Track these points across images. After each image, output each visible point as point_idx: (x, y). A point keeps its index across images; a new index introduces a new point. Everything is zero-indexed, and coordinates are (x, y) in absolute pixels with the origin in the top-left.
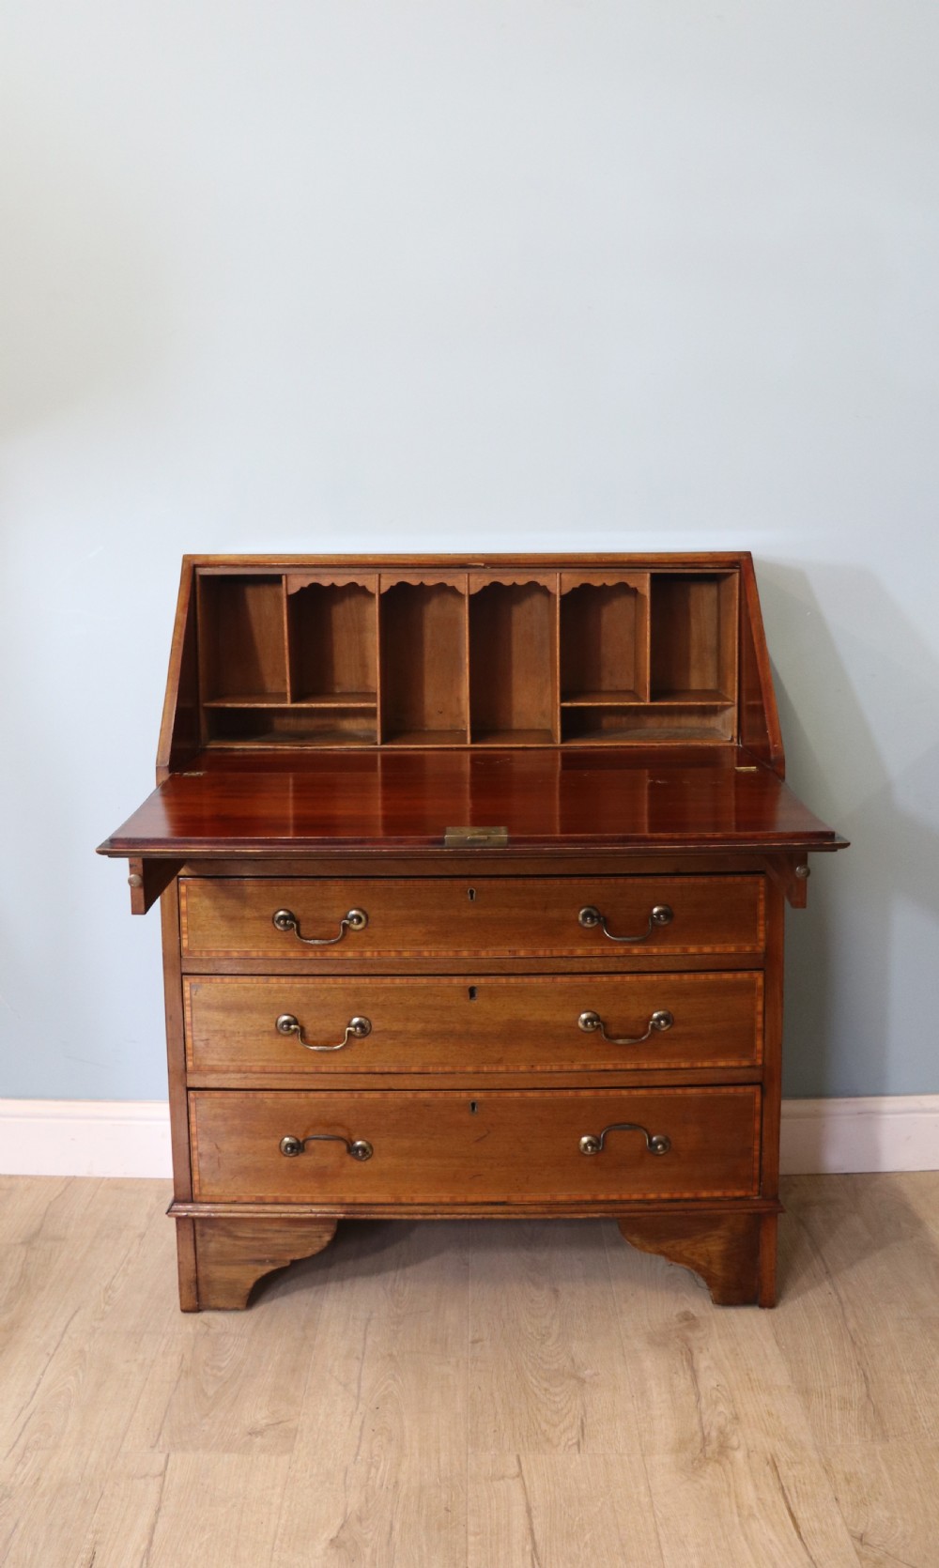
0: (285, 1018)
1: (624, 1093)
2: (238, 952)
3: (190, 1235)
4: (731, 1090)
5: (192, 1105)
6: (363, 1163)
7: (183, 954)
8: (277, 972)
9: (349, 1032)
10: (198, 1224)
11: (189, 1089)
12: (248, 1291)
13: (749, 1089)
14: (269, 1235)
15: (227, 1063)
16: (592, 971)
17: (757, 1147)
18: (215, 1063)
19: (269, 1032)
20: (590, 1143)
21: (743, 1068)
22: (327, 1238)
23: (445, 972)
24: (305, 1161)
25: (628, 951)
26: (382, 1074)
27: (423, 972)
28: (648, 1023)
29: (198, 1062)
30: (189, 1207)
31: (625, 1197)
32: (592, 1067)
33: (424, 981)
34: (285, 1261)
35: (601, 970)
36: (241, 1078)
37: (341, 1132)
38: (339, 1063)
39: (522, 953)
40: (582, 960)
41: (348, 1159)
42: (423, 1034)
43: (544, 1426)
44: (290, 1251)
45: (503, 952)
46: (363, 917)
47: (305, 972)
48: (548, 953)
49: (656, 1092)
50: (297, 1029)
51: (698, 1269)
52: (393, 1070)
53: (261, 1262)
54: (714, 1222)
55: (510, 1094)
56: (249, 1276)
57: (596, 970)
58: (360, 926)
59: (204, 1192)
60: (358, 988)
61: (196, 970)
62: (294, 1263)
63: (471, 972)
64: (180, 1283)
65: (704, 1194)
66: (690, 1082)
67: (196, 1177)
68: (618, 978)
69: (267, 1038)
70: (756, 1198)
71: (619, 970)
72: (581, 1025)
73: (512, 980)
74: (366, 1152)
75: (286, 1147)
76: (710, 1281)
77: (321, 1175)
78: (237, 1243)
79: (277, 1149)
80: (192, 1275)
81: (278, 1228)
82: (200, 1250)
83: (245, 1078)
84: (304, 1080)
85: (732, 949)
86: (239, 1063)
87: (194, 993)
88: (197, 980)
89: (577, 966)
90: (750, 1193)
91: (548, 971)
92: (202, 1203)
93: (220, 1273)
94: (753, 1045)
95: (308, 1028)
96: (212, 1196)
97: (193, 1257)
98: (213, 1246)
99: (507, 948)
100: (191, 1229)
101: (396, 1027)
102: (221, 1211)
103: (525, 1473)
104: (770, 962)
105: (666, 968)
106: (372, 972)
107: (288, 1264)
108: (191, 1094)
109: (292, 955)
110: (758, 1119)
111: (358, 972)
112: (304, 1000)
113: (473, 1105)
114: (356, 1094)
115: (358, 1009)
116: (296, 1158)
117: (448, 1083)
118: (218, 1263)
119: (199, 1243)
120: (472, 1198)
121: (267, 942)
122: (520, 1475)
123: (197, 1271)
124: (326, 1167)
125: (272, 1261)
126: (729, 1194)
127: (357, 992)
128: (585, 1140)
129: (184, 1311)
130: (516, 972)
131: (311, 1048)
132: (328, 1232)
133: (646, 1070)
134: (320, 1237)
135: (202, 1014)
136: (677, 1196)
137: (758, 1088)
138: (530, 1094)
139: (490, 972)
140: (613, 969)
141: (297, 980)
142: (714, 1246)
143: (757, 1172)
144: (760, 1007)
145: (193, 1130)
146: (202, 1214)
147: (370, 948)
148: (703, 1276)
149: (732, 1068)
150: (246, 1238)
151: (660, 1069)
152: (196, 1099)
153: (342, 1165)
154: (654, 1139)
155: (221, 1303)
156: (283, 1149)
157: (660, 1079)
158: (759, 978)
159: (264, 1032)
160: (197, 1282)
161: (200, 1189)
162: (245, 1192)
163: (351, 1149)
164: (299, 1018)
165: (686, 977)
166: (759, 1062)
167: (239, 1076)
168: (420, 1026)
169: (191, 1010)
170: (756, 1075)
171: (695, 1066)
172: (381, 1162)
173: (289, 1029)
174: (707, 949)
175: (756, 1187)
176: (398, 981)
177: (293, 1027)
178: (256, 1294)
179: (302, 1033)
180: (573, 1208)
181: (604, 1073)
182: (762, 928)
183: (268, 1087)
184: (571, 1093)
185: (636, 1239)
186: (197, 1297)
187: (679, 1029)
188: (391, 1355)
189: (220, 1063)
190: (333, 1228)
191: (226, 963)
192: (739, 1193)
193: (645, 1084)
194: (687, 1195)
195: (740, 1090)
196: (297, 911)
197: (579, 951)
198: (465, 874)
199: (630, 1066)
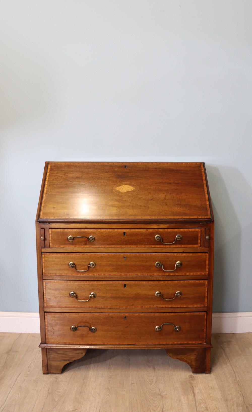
0: (72, 292)
1: (168, 314)
2: (59, 274)
3: (45, 353)
4: (198, 313)
5: (46, 317)
6: (94, 333)
7: (43, 274)
8: (70, 279)
9: (90, 296)
10: (47, 349)
11: (45, 312)
12: (62, 369)
13: (203, 313)
14: (68, 353)
15: (55, 305)
16: (159, 280)
17: (205, 329)
18: (52, 305)
19: (67, 296)
20: (158, 328)
21: (202, 307)
22: (84, 354)
23: (117, 280)
24: (78, 332)
25: (169, 274)
26: (99, 308)
27: (111, 280)
28: (175, 295)
29: (47, 305)
30: (45, 345)
31: (168, 343)
32: (159, 307)
33: (111, 282)
34: (72, 360)
35: (162, 280)
36: (60, 309)
37: (88, 325)
38: (87, 305)
39: (139, 275)
40: (156, 277)
41: (90, 332)
42: (111, 297)
44: (73, 357)
45: (134, 274)
46: (94, 264)
47: (77, 279)
48: (147, 275)
49: (177, 314)
50: (75, 296)
51: (188, 363)
52: (103, 307)
53: (65, 360)
54: (192, 350)
55: (135, 314)
56: (62, 364)
57: (160, 280)
58: (93, 267)
59: (49, 341)
60: (93, 284)
61: (47, 279)
62: (75, 361)
63: (125, 280)
64: (43, 366)
65: (190, 342)
66: (186, 311)
67: (47, 337)
68: (166, 282)
69: (67, 298)
70: (205, 343)
71: (167, 279)
72: (156, 295)
73: (136, 282)
74: (95, 330)
75: (72, 328)
76: (191, 366)
77: (82, 336)
78: (59, 355)
79: (70, 329)
80: (46, 364)
81: (70, 351)
82: (48, 357)
83: (61, 309)
84: (77, 310)
85: (199, 274)
86: (59, 305)
87: (46, 285)
88: (47, 281)
89: (155, 279)
90: (203, 342)
91: (146, 280)
92: (49, 344)
93: (54, 363)
94: (204, 300)
95: (78, 296)
96: (51, 342)
97: (46, 359)
98: (52, 356)
99: (135, 273)
100: (46, 351)
101: (104, 295)
102: (54, 346)
104: (209, 278)
105: (180, 279)
106: (97, 279)
107: (73, 361)
108: (46, 314)
109: (74, 275)
110: (205, 322)
111: (92, 280)
112: (77, 287)
113: (125, 317)
114: (92, 314)
115: (93, 290)
116: (75, 332)
117: (118, 311)
118: (53, 361)
119: (48, 355)
120: (125, 343)
121: (67, 271)
123: (47, 363)
124: (83, 334)
125: (69, 360)
126: (197, 342)
127: (92, 285)
128: (157, 327)
129: (44, 374)
130: (137, 280)
131: (80, 301)
132: (84, 352)
133: (174, 308)
134: (82, 354)
135: (49, 291)
136: (182, 343)
137: (206, 312)
138: (141, 314)
139: (130, 280)
140: (165, 279)
141: (75, 281)
142: (193, 357)
143: (205, 336)
144: (206, 290)
145: (46, 323)
146: (49, 347)
147: (96, 273)
148: (190, 365)
149: (198, 307)
150: (61, 354)
151: (178, 307)
152: (47, 315)
153: (88, 334)
154: (176, 327)
155: (54, 372)
156: (71, 329)
157: (178, 310)
158: (206, 282)
159: (66, 296)
160: (47, 366)
161: (48, 340)
162: (61, 341)
163: (91, 329)
164: (76, 293)
165: (186, 282)
166: (206, 305)
167: (59, 308)
168: (110, 295)
169: (46, 290)
170: (205, 309)
171: (188, 306)
172: (99, 333)
173: (73, 296)
174: (192, 274)
175: (205, 340)
176: (104, 282)
177: (74, 295)
178: (64, 369)
179: (77, 297)
180: (153, 346)
181: (162, 309)
182: (207, 268)
183: (67, 312)
184: (153, 314)
185: (171, 355)
186: (47, 370)
187: (183, 296)
189: (54, 305)
190: (86, 351)
191: (55, 277)
192: (200, 342)
193: (174, 312)
194: (185, 343)
195: (201, 313)
196: (76, 263)
197: (155, 274)
198: (123, 252)
199: (170, 306)
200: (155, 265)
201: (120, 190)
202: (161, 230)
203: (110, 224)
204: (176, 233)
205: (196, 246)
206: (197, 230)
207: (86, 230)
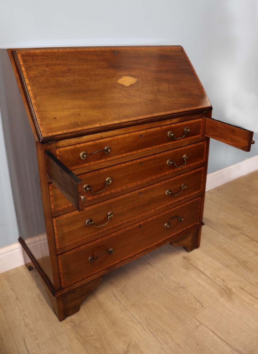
0: (88, 220)
1: (175, 208)
3: (61, 299)
4: (195, 199)
5: (59, 260)
6: (111, 256)
7: (52, 211)
10: (63, 295)
11: (58, 255)
13: (199, 198)
14: (86, 286)
16: (170, 178)
17: (199, 211)
21: (199, 192)
23: (133, 190)
24: (96, 261)
26: (117, 227)
27: (128, 192)
29: (60, 247)
30: (61, 291)
31: (173, 235)
32: (168, 205)
33: (128, 195)
35: (172, 177)
37: (105, 249)
39: (154, 178)
40: (167, 175)
41: (107, 255)
42: (128, 210)
43: (191, 306)
46: (111, 180)
48: (160, 176)
50: (92, 223)
52: (120, 224)
55: (149, 219)
56: (80, 301)
58: (110, 183)
59: (65, 284)
60: (110, 203)
61: (57, 215)
63: (141, 188)
66: (188, 200)
67: (62, 281)
68: (174, 178)
71: (176, 175)
72: (166, 194)
73: (151, 186)
74: (113, 251)
77: (100, 263)
78: (77, 293)
79: (87, 262)
83: (76, 244)
85: (199, 162)
87: (57, 222)
88: (57, 218)
89: (166, 177)
90: (197, 223)
92: (65, 288)
94: (201, 186)
95: (96, 221)
97: (63, 305)
98: (69, 298)
99: (150, 178)
100: (62, 297)
101: (121, 211)
103: (201, 322)
104: (206, 164)
105: (185, 172)
106: (114, 196)
108: (59, 257)
109: (89, 199)
110: (200, 204)
111: (109, 198)
112: (94, 212)
113: (140, 226)
114: (109, 236)
115: (110, 210)
117: (134, 222)
118: (70, 302)
119: (64, 300)
120: (139, 251)
122: (201, 323)
123: (64, 308)
124: (102, 260)
125: (87, 293)
126: (193, 225)
128: (166, 224)
129: (61, 321)
130: (152, 184)
135: (60, 228)
136: (184, 230)
137: (201, 196)
138: (154, 217)
139: (145, 186)
143: (199, 219)
144: (203, 176)
147: (113, 189)
149: (197, 194)
150: (79, 291)
151: (182, 199)
153: (106, 258)
155: (72, 313)
157: (182, 202)
158: (203, 169)
159: (82, 228)
160: (64, 311)
162: (78, 278)
163: (109, 252)
164: (92, 219)
166: (202, 190)
167: (74, 244)
168: (127, 208)
169: (57, 229)
171: (189, 196)
172: (116, 252)
173: (89, 224)
174: (194, 164)
176: (121, 197)
181: (170, 205)
182: (205, 155)
183: (83, 244)
184: (162, 213)
185: (175, 244)
186: (65, 315)
188: (132, 304)
191: (68, 209)
192: (195, 224)
195: (197, 198)
196: (91, 184)
197: (167, 173)
198: (140, 157)
199: (176, 201)
200: (167, 164)
201: (124, 84)
202: (173, 125)
203: (127, 128)
204: (185, 126)
205: (198, 136)
206: (200, 119)
207: (101, 141)
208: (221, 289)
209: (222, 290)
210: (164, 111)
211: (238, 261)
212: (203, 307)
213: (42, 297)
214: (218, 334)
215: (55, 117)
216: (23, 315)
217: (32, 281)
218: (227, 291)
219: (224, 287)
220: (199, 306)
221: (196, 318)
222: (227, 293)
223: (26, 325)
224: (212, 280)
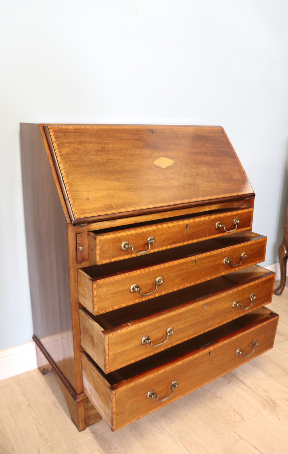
3: (83, 404)
10: (85, 399)
43: (229, 418)
80: (84, 417)
97: (84, 411)
103: (241, 436)
119: (85, 406)
129: (79, 431)
155: (93, 422)
186: (85, 424)
201: (160, 166)
208: (264, 400)
209: (265, 402)
210: (203, 196)
211: (283, 370)
212: (243, 419)
213: (58, 404)
214: (261, 450)
215: (88, 198)
216: (37, 424)
217: (46, 387)
218: (271, 403)
219: (267, 398)
220: (239, 418)
221: (235, 431)
222: (270, 405)
223: (40, 435)
224: (253, 390)
